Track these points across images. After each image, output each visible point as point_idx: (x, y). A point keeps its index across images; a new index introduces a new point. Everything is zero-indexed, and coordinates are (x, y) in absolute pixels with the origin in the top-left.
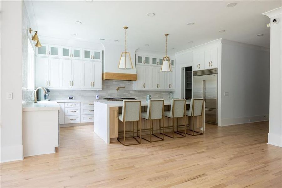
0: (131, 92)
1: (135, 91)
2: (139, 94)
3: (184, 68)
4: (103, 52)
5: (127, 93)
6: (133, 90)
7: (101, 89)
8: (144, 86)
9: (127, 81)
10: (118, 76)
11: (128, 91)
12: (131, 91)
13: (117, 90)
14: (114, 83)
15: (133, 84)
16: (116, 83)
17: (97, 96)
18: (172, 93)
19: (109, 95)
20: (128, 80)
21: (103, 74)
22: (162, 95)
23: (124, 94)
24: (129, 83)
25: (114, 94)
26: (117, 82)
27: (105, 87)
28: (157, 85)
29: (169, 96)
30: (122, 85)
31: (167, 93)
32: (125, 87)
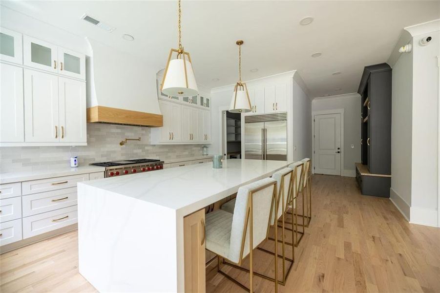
0: (146, 148)
1: (155, 145)
2: (162, 150)
3: (224, 111)
4: (87, 60)
5: (141, 150)
6: (152, 144)
7: (86, 144)
8: (171, 137)
9: (140, 128)
10: (127, 117)
11: (142, 147)
12: (147, 145)
13: (121, 144)
14: (114, 130)
15: (150, 133)
16: (119, 131)
17: (73, 160)
18: (207, 147)
19: (102, 156)
20: (142, 126)
21: (88, 111)
22: (194, 150)
23: (135, 151)
24: (144, 132)
25: (114, 152)
26: (120, 128)
27: (93, 139)
28: (189, 135)
29: (201, 152)
30: (130, 133)
31: (199, 148)
32: (139, 140)
